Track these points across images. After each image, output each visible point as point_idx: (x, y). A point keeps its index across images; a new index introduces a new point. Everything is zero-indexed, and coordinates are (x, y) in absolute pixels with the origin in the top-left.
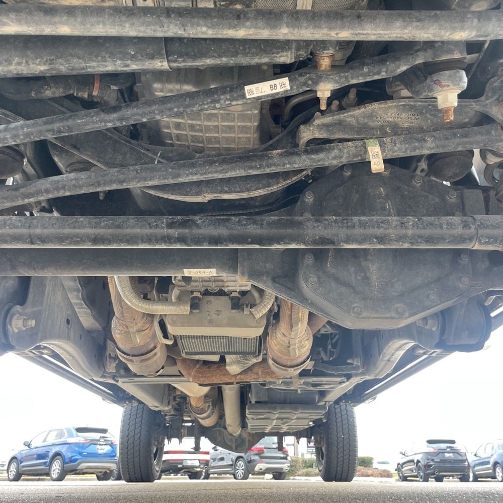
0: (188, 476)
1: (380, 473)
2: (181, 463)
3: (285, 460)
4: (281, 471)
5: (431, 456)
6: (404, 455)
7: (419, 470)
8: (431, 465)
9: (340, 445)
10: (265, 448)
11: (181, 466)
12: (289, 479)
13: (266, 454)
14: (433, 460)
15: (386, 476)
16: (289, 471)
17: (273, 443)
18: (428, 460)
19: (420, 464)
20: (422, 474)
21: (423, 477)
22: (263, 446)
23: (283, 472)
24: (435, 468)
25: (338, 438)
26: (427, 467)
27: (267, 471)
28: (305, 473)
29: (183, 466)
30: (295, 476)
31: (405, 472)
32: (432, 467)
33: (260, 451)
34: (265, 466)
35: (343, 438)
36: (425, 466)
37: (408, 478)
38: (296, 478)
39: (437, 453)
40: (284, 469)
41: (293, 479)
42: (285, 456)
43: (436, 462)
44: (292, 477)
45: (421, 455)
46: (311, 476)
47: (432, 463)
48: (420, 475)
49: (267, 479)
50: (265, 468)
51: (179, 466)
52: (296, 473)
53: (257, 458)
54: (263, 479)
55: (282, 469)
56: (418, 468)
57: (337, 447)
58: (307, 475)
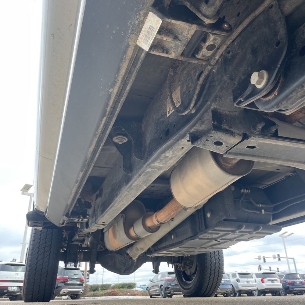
0: (9, 298)
1: (142, 293)
2: (7, 289)
3: (81, 286)
4: (77, 294)
5: (169, 282)
6: (152, 281)
7: (161, 291)
8: (169, 288)
9: (213, 268)
10: (69, 278)
11: (6, 291)
12: (80, 299)
13: (69, 282)
14: (170, 284)
15: (146, 295)
16: (83, 293)
17: (74, 275)
18: (168, 284)
19: (162, 287)
20: (163, 293)
21: (163, 295)
22: (68, 277)
23: (79, 294)
24: (171, 289)
25: (211, 262)
26: (166, 289)
27: (68, 293)
28: (92, 295)
29: (8, 291)
30: (85, 297)
31: (151, 292)
32: (170, 289)
33: (65, 280)
34: (67, 290)
35: (215, 262)
36: (165, 288)
37: (153, 296)
38: (86, 298)
39: (173, 280)
40: (80, 292)
41: (83, 299)
42: (81, 283)
43: (173, 286)
44: (82, 298)
45: (164, 282)
46: (97, 296)
47: (170, 286)
48: (162, 294)
49: (63, 299)
50: (68, 292)
51: (5, 291)
52: (85, 294)
53: (63, 284)
54: (61, 299)
55: (79, 292)
56: (161, 290)
57: (210, 269)
58: (94, 295)
